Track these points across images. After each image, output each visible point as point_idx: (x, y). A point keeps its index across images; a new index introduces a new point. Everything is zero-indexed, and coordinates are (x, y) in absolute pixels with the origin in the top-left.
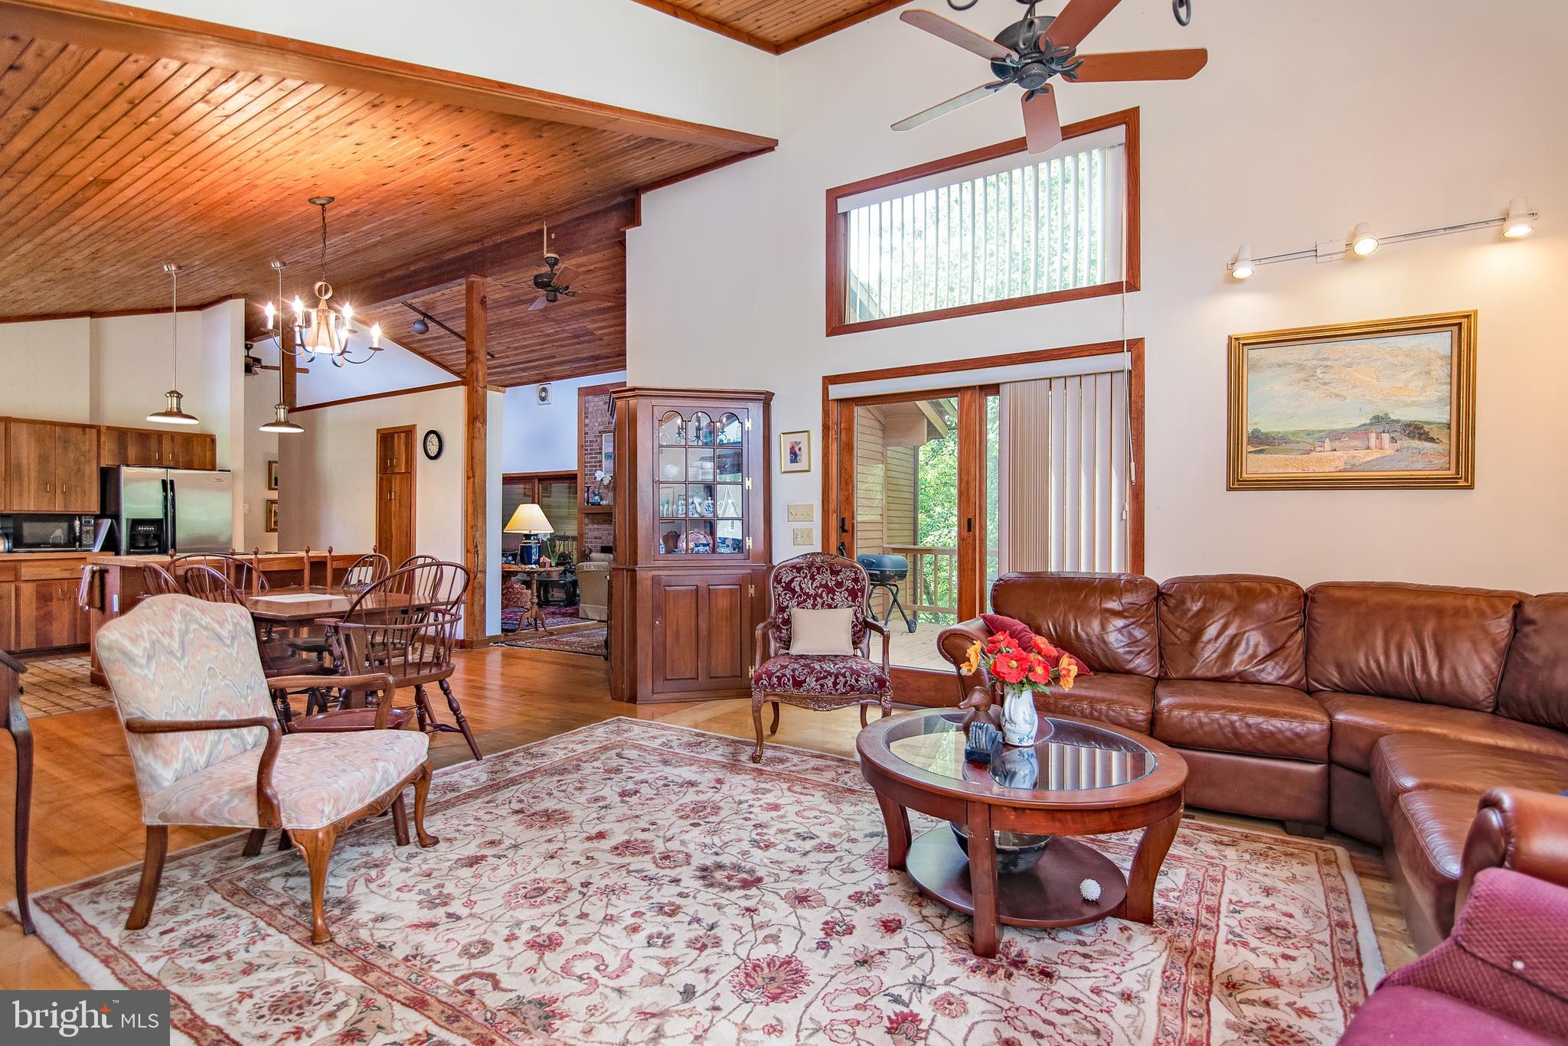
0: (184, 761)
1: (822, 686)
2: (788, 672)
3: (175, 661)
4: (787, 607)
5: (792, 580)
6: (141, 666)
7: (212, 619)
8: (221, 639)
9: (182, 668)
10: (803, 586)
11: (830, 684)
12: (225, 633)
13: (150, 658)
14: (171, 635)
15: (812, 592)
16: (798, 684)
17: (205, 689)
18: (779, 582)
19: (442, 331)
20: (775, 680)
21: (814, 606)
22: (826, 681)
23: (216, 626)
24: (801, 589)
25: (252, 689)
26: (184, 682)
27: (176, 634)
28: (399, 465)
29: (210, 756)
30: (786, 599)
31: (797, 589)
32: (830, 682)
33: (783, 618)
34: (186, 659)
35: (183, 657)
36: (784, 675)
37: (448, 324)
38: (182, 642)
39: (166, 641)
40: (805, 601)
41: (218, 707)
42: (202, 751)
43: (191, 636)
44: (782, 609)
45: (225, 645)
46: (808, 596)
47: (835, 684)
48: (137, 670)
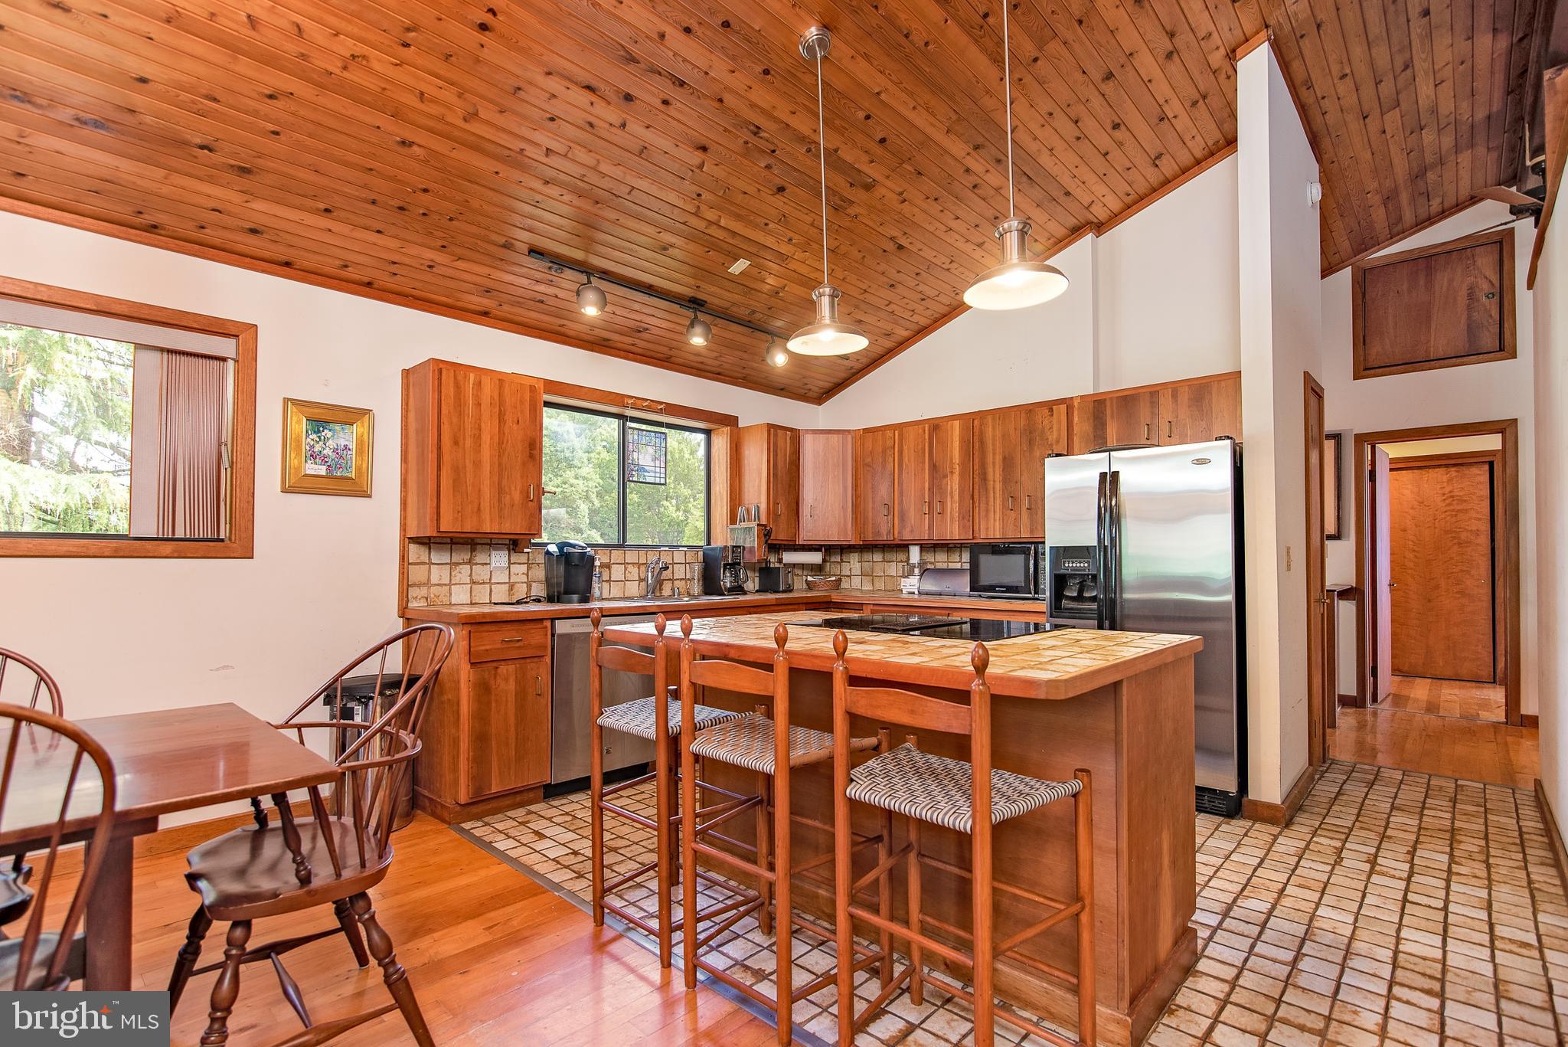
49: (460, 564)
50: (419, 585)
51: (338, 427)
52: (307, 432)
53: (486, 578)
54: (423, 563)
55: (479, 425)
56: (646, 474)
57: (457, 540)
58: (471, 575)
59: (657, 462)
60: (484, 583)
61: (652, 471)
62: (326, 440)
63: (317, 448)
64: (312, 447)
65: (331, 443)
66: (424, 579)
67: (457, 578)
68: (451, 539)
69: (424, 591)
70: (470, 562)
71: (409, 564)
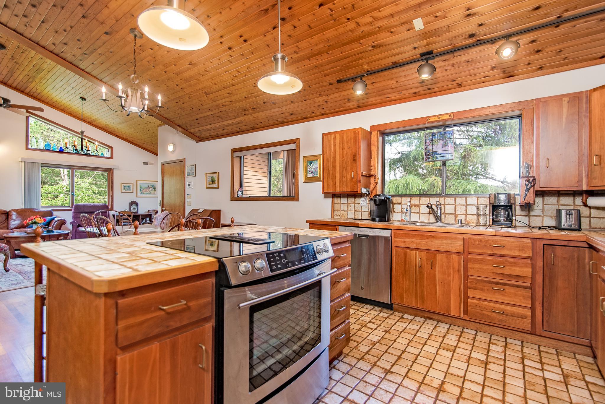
49: (351, 203)
50: (338, 211)
51: (315, 162)
52: (308, 165)
53: (360, 209)
54: (339, 203)
55: (335, 153)
56: (438, 156)
57: (350, 195)
58: (354, 208)
59: (447, 148)
60: (359, 211)
61: (443, 154)
62: (312, 166)
63: (310, 169)
64: (309, 169)
65: (313, 167)
66: (339, 209)
67: (350, 209)
68: (348, 194)
69: (339, 213)
70: (354, 203)
71: (335, 203)
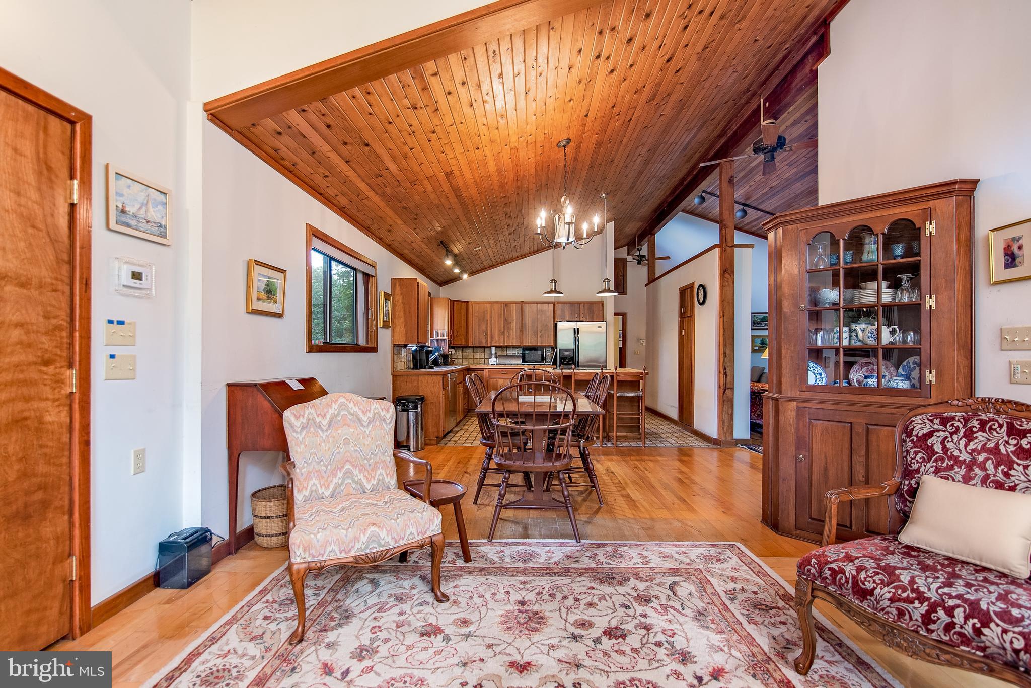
0: (312, 492)
1: (901, 613)
2: (850, 569)
3: (320, 432)
4: (917, 471)
5: (930, 434)
6: (297, 433)
7: (360, 409)
8: (360, 422)
9: (324, 437)
10: (950, 445)
11: (917, 616)
12: (365, 419)
13: (303, 428)
14: (324, 417)
15: (964, 456)
16: (864, 594)
17: (338, 451)
18: (909, 435)
19: (760, 214)
20: (827, 573)
21: (967, 479)
22: (910, 607)
23: (360, 413)
24: (945, 449)
25: (375, 455)
26: (323, 445)
27: (328, 416)
28: (687, 312)
29: (334, 492)
30: (916, 458)
31: (938, 448)
32: (918, 610)
33: (910, 485)
34: (329, 431)
35: (327, 430)
36: (842, 571)
37: (761, 207)
38: (331, 422)
39: (318, 420)
40: (950, 468)
41: (345, 463)
42: (327, 488)
43: (339, 418)
44: (908, 473)
45: (362, 425)
46: (958, 462)
47: (927, 619)
48: (294, 434)
51: (387, 302)
65: (387, 308)
